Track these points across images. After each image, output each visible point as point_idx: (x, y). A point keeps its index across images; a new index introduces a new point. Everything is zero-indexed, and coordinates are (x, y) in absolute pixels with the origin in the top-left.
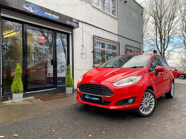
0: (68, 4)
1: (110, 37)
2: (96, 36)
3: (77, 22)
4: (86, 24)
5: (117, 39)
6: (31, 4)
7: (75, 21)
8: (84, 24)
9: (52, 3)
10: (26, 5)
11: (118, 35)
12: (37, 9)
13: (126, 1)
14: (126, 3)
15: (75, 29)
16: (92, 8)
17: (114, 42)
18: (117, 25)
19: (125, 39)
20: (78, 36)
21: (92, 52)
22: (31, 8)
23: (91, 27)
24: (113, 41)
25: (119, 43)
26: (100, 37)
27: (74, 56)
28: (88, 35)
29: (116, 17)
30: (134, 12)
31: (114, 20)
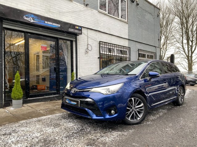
0: (71, 11)
1: (119, 42)
2: (102, 42)
3: (80, 28)
4: (91, 30)
5: (128, 44)
6: (31, 15)
7: (78, 28)
8: (89, 31)
9: (54, 11)
10: (27, 15)
11: (129, 40)
12: (37, 19)
13: (138, 4)
14: (138, 5)
15: (78, 35)
16: (98, 13)
17: (124, 46)
18: (128, 29)
19: (137, 43)
20: (82, 42)
21: (98, 58)
22: (31, 18)
23: (97, 33)
24: (122, 46)
25: (130, 48)
26: (107, 43)
27: (78, 62)
28: (93, 41)
29: (126, 20)
30: (149, 14)
31: (124, 24)
